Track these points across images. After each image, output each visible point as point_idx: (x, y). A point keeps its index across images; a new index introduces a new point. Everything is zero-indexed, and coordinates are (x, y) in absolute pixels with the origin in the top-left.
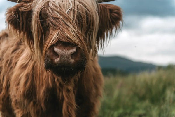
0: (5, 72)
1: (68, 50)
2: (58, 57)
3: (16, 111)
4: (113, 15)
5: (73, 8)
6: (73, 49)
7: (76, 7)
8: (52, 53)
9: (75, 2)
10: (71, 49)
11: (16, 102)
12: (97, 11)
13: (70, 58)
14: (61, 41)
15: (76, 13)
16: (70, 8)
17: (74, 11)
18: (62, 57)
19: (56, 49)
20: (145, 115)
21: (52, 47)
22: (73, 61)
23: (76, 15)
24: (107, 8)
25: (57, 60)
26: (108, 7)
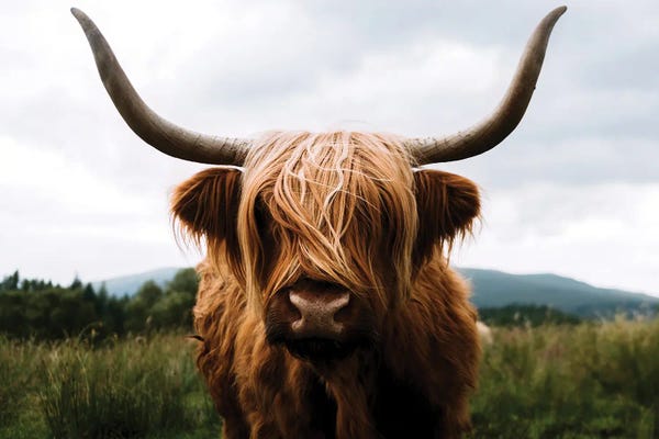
0: (230, 315)
1: (328, 301)
2: (300, 318)
3: (251, 416)
4: (455, 202)
5: (344, 191)
6: (340, 297)
7: (353, 186)
8: (284, 306)
9: (351, 173)
10: (334, 299)
11: (249, 395)
12: (412, 190)
13: (332, 321)
14: (308, 279)
15: (353, 203)
16: (338, 189)
17: (348, 197)
18: (310, 318)
19: (295, 299)
20: (617, 432)
21: (284, 292)
22: (339, 327)
23: (352, 210)
24: (442, 184)
25: (298, 325)
26: (444, 181)
